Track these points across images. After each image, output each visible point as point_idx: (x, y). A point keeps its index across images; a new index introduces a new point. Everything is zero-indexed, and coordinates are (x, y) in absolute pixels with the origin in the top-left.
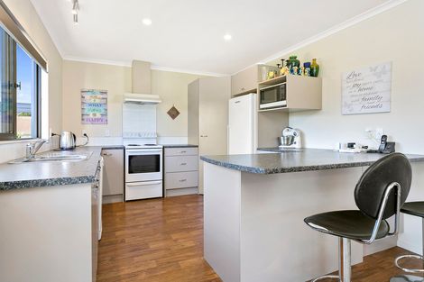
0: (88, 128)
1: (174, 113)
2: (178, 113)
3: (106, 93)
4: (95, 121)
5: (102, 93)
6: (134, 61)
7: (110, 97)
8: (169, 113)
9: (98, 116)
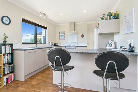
0: (61, 41)
1: (83, 36)
2: (84, 36)
3: (64, 32)
4: (62, 39)
5: (63, 32)
6: (70, 23)
7: (65, 33)
8: (81, 36)
9: (63, 38)
